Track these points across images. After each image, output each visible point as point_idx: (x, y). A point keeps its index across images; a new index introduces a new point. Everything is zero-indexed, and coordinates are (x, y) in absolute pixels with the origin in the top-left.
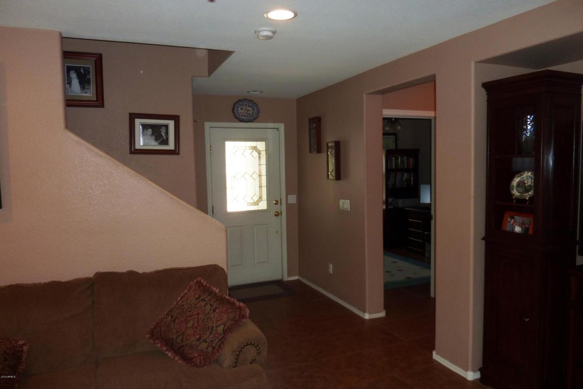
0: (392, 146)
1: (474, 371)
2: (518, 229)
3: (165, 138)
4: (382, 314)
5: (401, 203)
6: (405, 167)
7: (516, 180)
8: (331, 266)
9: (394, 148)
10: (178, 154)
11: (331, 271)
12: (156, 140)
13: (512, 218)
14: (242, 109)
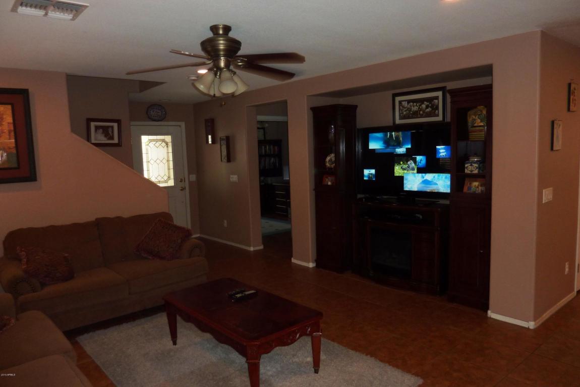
0: (262, 138)
1: (313, 263)
2: (329, 183)
3: (111, 135)
4: (261, 247)
5: (270, 180)
6: (272, 153)
7: (328, 159)
8: (226, 222)
9: (263, 139)
10: (121, 146)
11: (225, 225)
12: (106, 136)
13: (327, 178)
14: (153, 111)
